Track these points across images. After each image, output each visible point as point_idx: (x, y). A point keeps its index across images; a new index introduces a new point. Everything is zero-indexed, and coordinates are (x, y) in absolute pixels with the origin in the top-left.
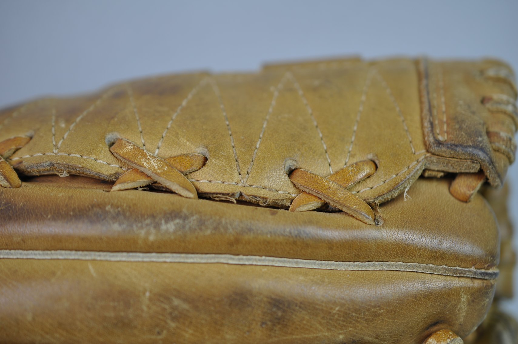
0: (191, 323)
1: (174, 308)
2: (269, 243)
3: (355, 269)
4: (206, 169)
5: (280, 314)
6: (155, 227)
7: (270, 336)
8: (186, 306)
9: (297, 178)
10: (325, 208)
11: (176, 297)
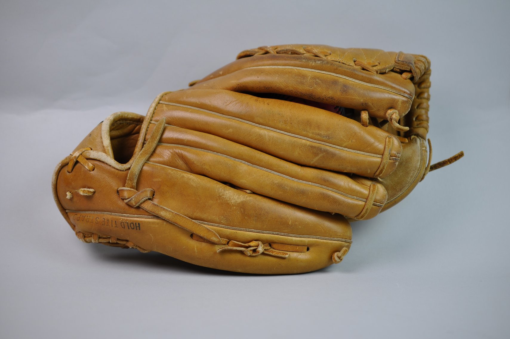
0: (320, 86)
1: (317, 82)
2: (345, 71)
3: (369, 85)
4: (330, 56)
5: (345, 89)
6: (315, 62)
7: (342, 95)
8: (320, 82)
9: (356, 63)
10: (363, 69)
11: (317, 79)
